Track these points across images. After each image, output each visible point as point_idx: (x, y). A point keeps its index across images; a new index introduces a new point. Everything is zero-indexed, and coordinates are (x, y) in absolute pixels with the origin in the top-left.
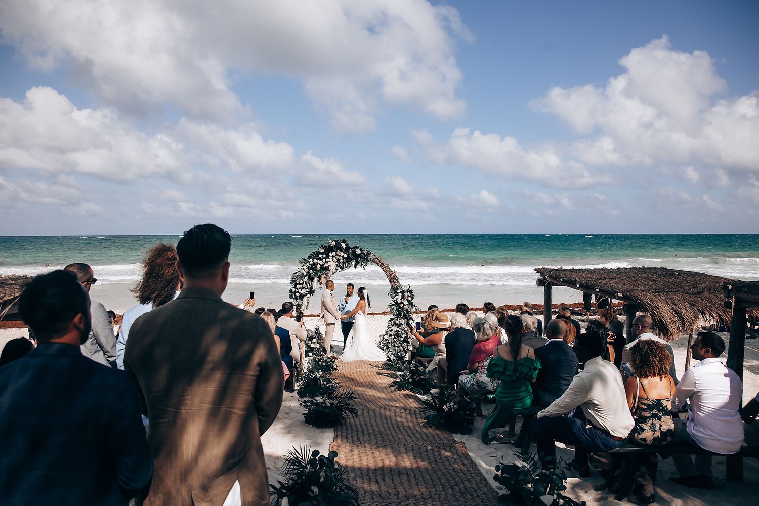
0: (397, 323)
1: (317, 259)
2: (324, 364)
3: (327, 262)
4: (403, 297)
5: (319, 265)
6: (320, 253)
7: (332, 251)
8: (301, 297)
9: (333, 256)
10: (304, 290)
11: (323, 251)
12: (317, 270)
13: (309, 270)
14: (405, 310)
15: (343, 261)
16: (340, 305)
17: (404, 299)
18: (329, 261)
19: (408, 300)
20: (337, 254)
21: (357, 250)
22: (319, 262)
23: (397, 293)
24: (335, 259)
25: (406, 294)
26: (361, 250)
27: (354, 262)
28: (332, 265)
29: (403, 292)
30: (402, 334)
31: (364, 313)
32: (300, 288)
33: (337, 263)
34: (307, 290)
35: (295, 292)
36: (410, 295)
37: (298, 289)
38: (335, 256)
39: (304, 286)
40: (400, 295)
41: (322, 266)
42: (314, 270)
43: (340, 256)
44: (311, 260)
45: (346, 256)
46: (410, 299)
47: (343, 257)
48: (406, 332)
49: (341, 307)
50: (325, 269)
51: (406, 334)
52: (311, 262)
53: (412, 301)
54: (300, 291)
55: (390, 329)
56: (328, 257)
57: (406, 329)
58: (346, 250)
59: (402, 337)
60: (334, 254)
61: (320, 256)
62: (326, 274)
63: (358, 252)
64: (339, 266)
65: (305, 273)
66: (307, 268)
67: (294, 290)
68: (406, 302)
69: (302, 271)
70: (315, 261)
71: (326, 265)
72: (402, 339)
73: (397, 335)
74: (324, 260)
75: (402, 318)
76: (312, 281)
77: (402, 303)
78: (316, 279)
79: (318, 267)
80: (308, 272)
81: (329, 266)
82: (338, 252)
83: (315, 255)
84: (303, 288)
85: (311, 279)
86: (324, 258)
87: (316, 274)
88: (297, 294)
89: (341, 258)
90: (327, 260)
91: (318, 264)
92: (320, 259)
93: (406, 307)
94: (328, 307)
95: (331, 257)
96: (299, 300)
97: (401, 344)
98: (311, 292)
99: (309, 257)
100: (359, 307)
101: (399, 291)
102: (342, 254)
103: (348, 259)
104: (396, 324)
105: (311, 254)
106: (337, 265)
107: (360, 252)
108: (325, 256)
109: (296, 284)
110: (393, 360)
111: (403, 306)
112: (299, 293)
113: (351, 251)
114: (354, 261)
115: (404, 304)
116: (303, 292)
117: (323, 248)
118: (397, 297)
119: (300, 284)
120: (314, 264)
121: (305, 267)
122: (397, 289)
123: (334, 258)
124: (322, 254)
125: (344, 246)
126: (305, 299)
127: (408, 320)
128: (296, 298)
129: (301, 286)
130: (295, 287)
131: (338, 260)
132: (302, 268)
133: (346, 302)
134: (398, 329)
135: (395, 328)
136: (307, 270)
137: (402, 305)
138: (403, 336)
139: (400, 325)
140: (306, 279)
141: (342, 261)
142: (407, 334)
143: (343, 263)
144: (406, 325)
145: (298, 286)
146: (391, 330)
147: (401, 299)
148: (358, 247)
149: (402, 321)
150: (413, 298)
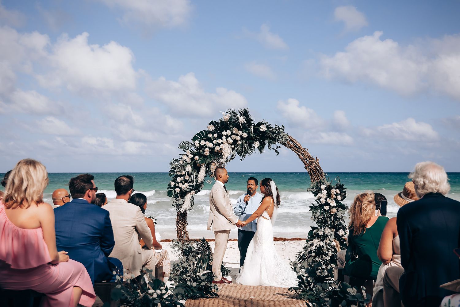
0: (321, 233)
1: (205, 141)
2: (195, 284)
3: (219, 144)
4: (329, 195)
5: (207, 149)
6: (209, 132)
7: (226, 128)
8: (183, 194)
9: (227, 136)
10: (187, 185)
11: (213, 128)
12: (205, 156)
13: (194, 155)
14: (332, 215)
15: (242, 143)
16: (238, 208)
17: (330, 199)
18: (222, 143)
19: (336, 200)
20: (232, 134)
21: (261, 126)
22: (208, 144)
23: (321, 189)
24: (230, 140)
25: (333, 191)
26: (267, 126)
27: (257, 145)
28: (227, 149)
29: (329, 189)
30: (328, 250)
31: (271, 216)
32: (181, 182)
33: (233, 146)
34: (191, 184)
35: (175, 187)
36: (339, 193)
37: (178, 183)
38: (230, 136)
39: (187, 178)
40: (325, 192)
41: (212, 150)
42: (201, 155)
43: (237, 135)
44: (197, 142)
45: (245, 135)
46: (339, 198)
47: (241, 136)
48: (334, 247)
49: (239, 210)
50: (216, 154)
51: (333, 250)
52: (197, 145)
53: (343, 202)
54: (180, 185)
55: (310, 243)
56: (220, 137)
57: (334, 244)
58: (245, 127)
59: (327, 255)
60: (229, 132)
61: (210, 135)
62: (217, 162)
63: (263, 128)
64: (236, 151)
65: (188, 161)
66: (192, 153)
67: (173, 184)
68: (334, 204)
69: (185, 158)
70: (203, 142)
71: (217, 148)
72: (328, 258)
73: (319, 251)
74: (215, 142)
75: (328, 226)
76: (198, 172)
77: (327, 204)
78: (203, 170)
79: (207, 152)
80: (192, 159)
81: (221, 149)
82: (235, 130)
83: (202, 136)
84: (187, 181)
85: (196, 168)
86: (215, 139)
87: (203, 161)
88: (178, 190)
89: (238, 138)
90: (220, 141)
91: (206, 147)
92: (210, 140)
93: (334, 210)
94: (219, 206)
95: (224, 138)
96: (180, 198)
97: (327, 265)
98: (197, 188)
99: (195, 139)
100: (265, 206)
101: (323, 187)
102: (240, 133)
103: (250, 140)
104: (318, 236)
105: (198, 134)
106: (233, 149)
107: (265, 129)
108: (216, 135)
109: (177, 176)
110: (308, 282)
111: (329, 209)
112: (180, 188)
113: (252, 128)
114: (258, 142)
115: (330, 206)
116: (185, 186)
117: (214, 125)
118: (320, 195)
119: (181, 176)
120: (202, 147)
121: (188, 152)
122: (321, 183)
123: (229, 138)
124: (213, 133)
125: (242, 119)
126: (188, 197)
127: (337, 230)
128: (176, 197)
129: (182, 178)
130: (175, 181)
131: (235, 141)
132: (185, 153)
133: (246, 203)
134: (322, 244)
135: (317, 242)
136: (191, 156)
137: (327, 208)
138: (330, 254)
139: (324, 237)
140: (189, 168)
141: (240, 142)
142: (336, 250)
143: (242, 145)
144: (333, 237)
145: (179, 179)
146: (312, 245)
147: (326, 199)
148: (263, 124)
149: (328, 231)
150: (344, 197)
